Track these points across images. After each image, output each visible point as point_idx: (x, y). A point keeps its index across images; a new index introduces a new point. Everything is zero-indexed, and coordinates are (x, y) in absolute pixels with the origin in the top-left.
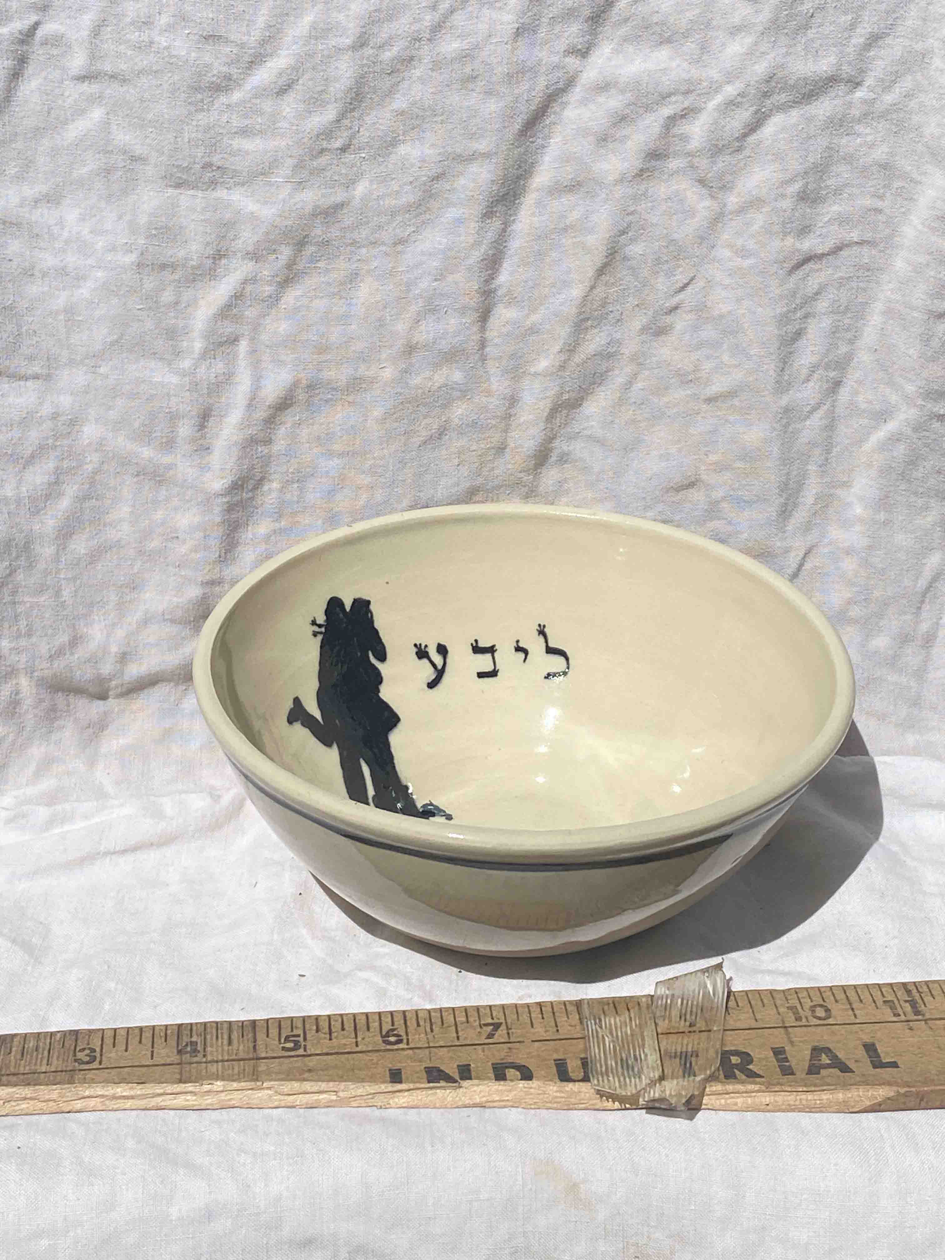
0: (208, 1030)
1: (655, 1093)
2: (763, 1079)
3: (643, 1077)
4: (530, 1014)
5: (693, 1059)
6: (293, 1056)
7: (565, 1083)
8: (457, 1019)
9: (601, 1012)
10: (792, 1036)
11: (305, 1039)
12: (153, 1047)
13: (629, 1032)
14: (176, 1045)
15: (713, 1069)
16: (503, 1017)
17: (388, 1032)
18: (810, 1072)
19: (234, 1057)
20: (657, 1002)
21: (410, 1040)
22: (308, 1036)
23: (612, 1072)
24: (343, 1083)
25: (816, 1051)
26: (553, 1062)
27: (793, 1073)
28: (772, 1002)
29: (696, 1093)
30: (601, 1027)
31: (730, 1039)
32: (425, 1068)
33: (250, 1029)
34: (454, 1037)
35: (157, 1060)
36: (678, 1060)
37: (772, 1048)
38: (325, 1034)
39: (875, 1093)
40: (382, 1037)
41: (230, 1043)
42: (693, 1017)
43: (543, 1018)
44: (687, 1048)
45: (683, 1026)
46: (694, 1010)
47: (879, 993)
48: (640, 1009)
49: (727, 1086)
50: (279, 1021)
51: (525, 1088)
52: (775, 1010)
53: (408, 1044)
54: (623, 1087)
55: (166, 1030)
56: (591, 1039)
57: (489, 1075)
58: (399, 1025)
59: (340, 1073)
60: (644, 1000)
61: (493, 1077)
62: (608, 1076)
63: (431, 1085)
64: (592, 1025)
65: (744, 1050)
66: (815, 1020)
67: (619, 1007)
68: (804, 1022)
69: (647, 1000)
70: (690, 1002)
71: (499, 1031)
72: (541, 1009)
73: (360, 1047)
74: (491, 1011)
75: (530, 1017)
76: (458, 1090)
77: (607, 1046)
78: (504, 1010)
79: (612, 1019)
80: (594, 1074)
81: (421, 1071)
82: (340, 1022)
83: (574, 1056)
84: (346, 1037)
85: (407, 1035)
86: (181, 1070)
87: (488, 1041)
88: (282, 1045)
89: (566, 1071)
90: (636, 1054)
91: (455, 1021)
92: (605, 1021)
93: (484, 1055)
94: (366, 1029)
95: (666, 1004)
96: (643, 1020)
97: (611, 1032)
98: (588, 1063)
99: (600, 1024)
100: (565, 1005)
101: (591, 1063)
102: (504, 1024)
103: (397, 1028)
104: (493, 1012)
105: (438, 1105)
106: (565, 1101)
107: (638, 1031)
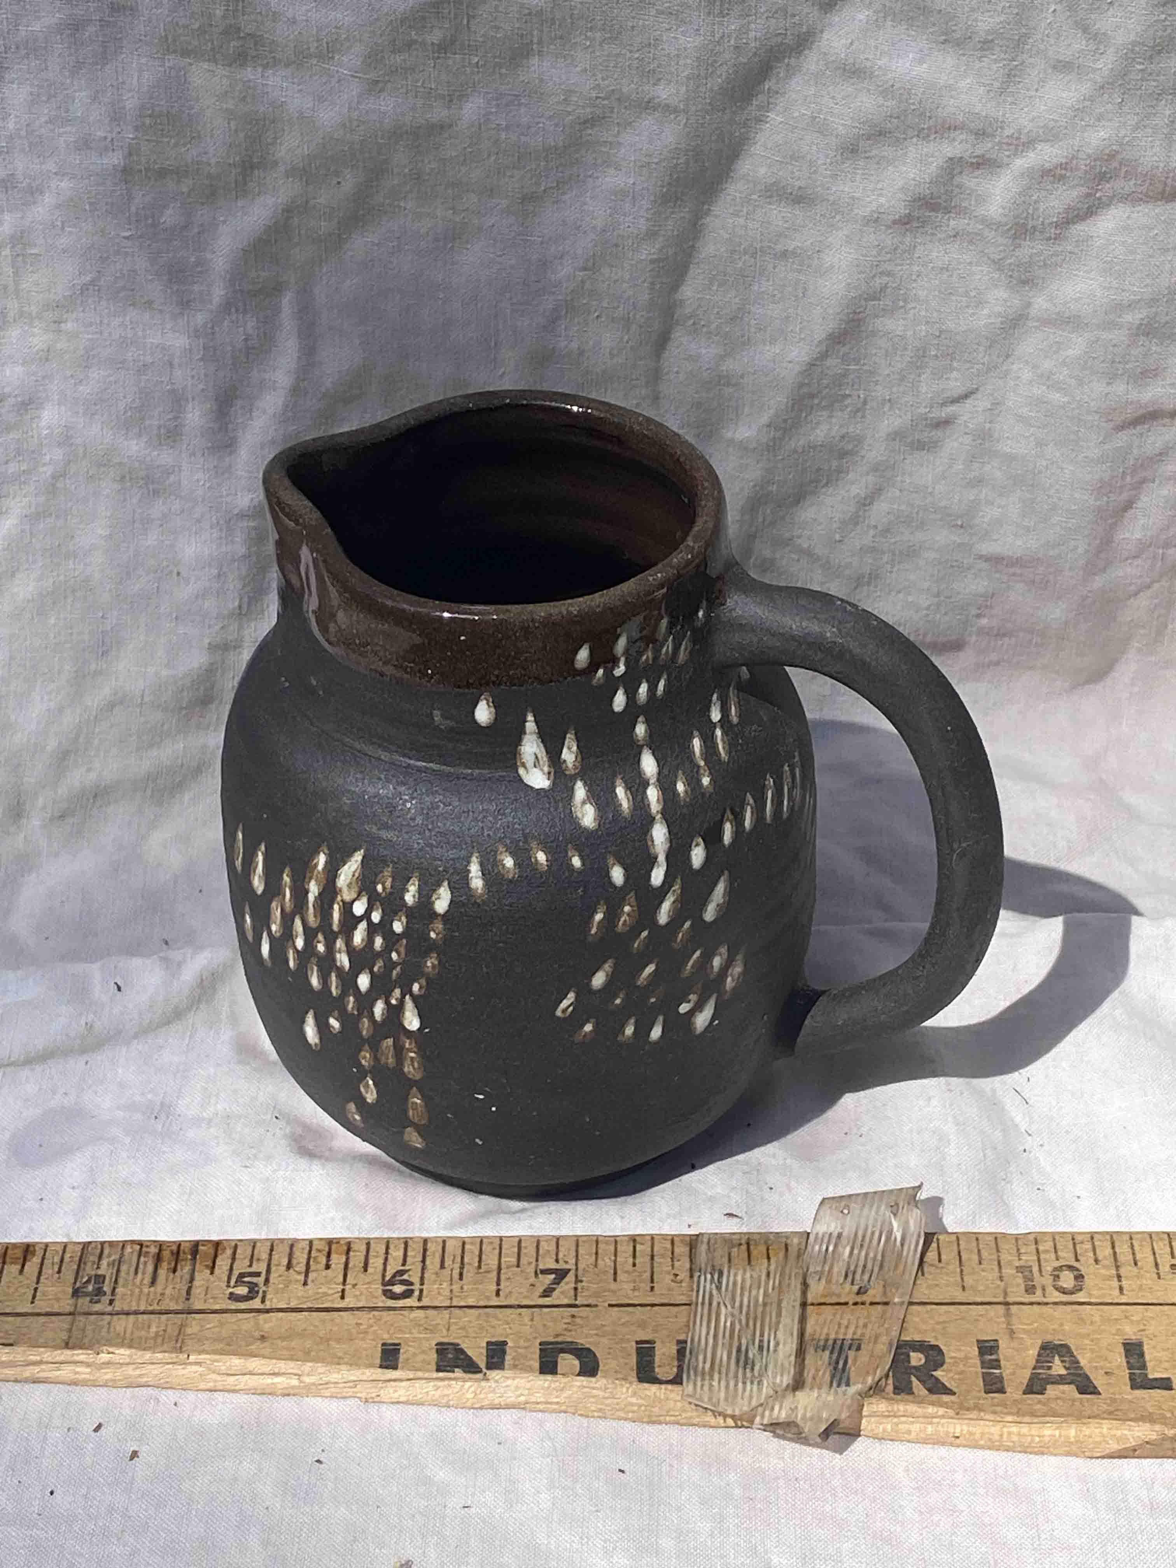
0: (126, 1256)
1: (781, 1413)
2: (952, 1398)
3: (765, 1381)
4: (616, 1255)
5: (851, 1354)
6: (242, 1311)
7: (646, 1385)
8: (503, 1260)
9: (726, 1259)
10: (1014, 1320)
11: (267, 1281)
12: (38, 1283)
13: (761, 1299)
14: (73, 1281)
15: (878, 1373)
16: (574, 1261)
17: (394, 1276)
18: (1030, 1390)
19: (155, 1307)
20: (814, 1248)
21: (425, 1293)
22: (273, 1276)
23: (720, 1373)
24: (310, 1364)
25: (1049, 1350)
26: (634, 1344)
27: (1002, 1391)
28: (995, 1257)
29: (843, 1416)
30: (719, 1288)
31: (917, 1319)
32: (436, 1345)
33: (188, 1257)
34: (491, 1292)
35: (42, 1305)
36: (827, 1353)
37: (978, 1341)
38: (299, 1273)
39: (1126, 1432)
40: (384, 1284)
41: (153, 1282)
42: (866, 1277)
43: (634, 1265)
44: (845, 1334)
45: (847, 1293)
46: (869, 1265)
47: (1168, 1249)
48: (786, 1256)
49: (895, 1407)
50: (234, 1246)
51: (585, 1387)
52: (997, 1271)
53: (419, 1299)
54: (730, 1399)
55: (64, 1252)
56: (700, 1307)
57: (532, 1362)
58: (413, 1264)
59: (308, 1344)
60: (796, 1241)
61: (538, 1367)
62: (712, 1378)
63: (441, 1374)
64: (707, 1283)
65: (933, 1342)
66: (1057, 1293)
67: (754, 1253)
68: (1038, 1297)
69: (800, 1244)
70: (863, 1253)
71: (562, 1284)
72: (634, 1247)
73: (347, 1300)
74: (557, 1247)
75: (615, 1262)
76: (483, 1384)
77: (722, 1324)
78: (577, 1246)
79: (740, 1273)
80: (692, 1372)
81: (431, 1349)
82: (325, 1253)
83: (668, 1336)
84: (329, 1282)
85: (422, 1284)
86: (72, 1325)
87: (542, 1301)
88: (231, 1290)
89: (652, 1362)
90: (763, 1340)
91: (500, 1262)
92: (729, 1276)
93: (532, 1326)
94: (362, 1270)
95: (827, 1250)
96: (787, 1279)
97: (733, 1297)
98: (686, 1351)
99: (719, 1281)
100: (673, 1243)
101: (691, 1353)
102: (573, 1272)
103: (410, 1270)
104: (560, 1248)
105: (452, 1403)
106: (644, 1412)
107: (775, 1299)
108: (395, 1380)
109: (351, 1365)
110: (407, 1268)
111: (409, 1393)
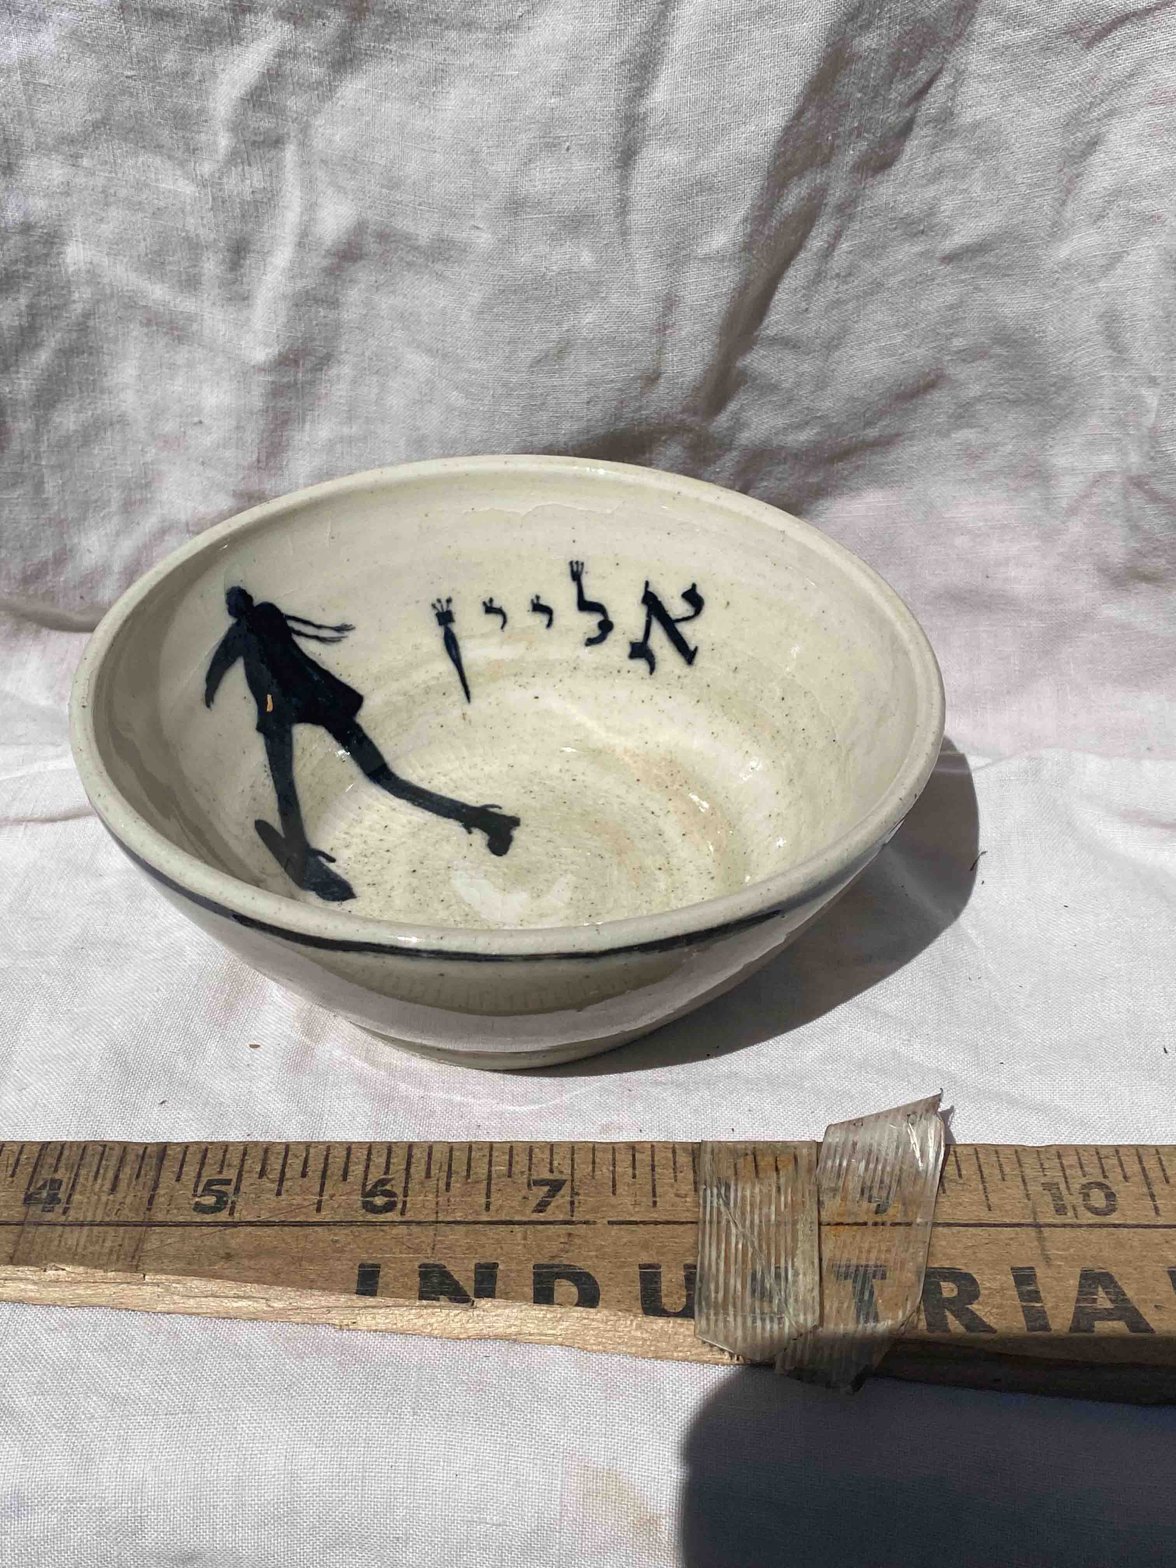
0: (88, 1159)
2: (994, 1337)
3: (787, 1319)
4: (614, 1165)
5: (876, 1282)
6: (208, 1224)
7: (652, 1318)
8: (493, 1168)
9: (731, 1172)
10: (1048, 1244)
11: (237, 1189)
13: (773, 1217)
14: (26, 1187)
15: (909, 1307)
16: (569, 1170)
17: (375, 1186)
18: (1076, 1325)
19: (114, 1218)
20: (826, 1163)
21: (408, 1205)
22: (244, 1184)
23: (734, 1304)
24: (280, 1288)
25: (1089, 1280)
26: (637, 1269)
27: (1046, 1328)
28: (1018, 1171)
30: (727, 1204)
31: (944, 1243)
32: (420, 1267)
33: (154, 1161)
34: (480, 1206)
36: (850, 1281)
37: (1013, 1269)
38: (273, 1181)
40: (365, 1195)
41: (113, 1189)
42: (884, 1194)
43: (634, 1177)
44: (868, 1259)
45: (864, 1210)
46: (887, 1180)
48: (796, 1169)
50: (205, 1149)
51: (584, 1319)
52: (1022, 1187)
53: (403, 1213)
55: (21, 1153)
56: (708, 1226)
57: (526, 1289)
58: (397, 1171)
59: (278, 1264)
60: (805, 1151)
61: (532, 1295)
62: (726, 1313)
63: (424, 1302)
64: (712, 1197)
65: (965, 1270)
66: (1089, 1215)
67: (762, 1164)
68: (1069, 1218)
69: (810, 1154)
70: (880, 1167)
71: (557, 1197)
72: (634, 1156)
73: (323, 1213)
74: (552, 1155)
75: (614, 1172)
76: (471, 1312)
77: (733, 1245)
78: (573, 1154)
79: (748, 1187)
80: (703, 1303)
81: (413, 1272)
82: (302, 1158)
83: (674, 1259)
84: (305, 1191)
85: (406, 1196)
86: (19, 1237)
87: (535, 1217)
88: (197, 1199)
89: (657, 1291)
90: (779, 1268)
91: (490, 1171)
92: (736, 1190)
93: (525, 1246)
94: (341, 1179)
95: (840, 1165)
96: (800, 1195)
97: (743, 1214)
98: (695, 1278)
99: (726, 1196)
100: (674, 1152)
101: (701, 1281)
102: (568, 1184)
103: (393, 1179)
104: (554, 1157)
105: (436, 1332)
106: (650, 1346)
107: (789, 1218)
108: (373, 1307)
109: (324, 1289)
110: (390, 1177)
111: (387, 1321)
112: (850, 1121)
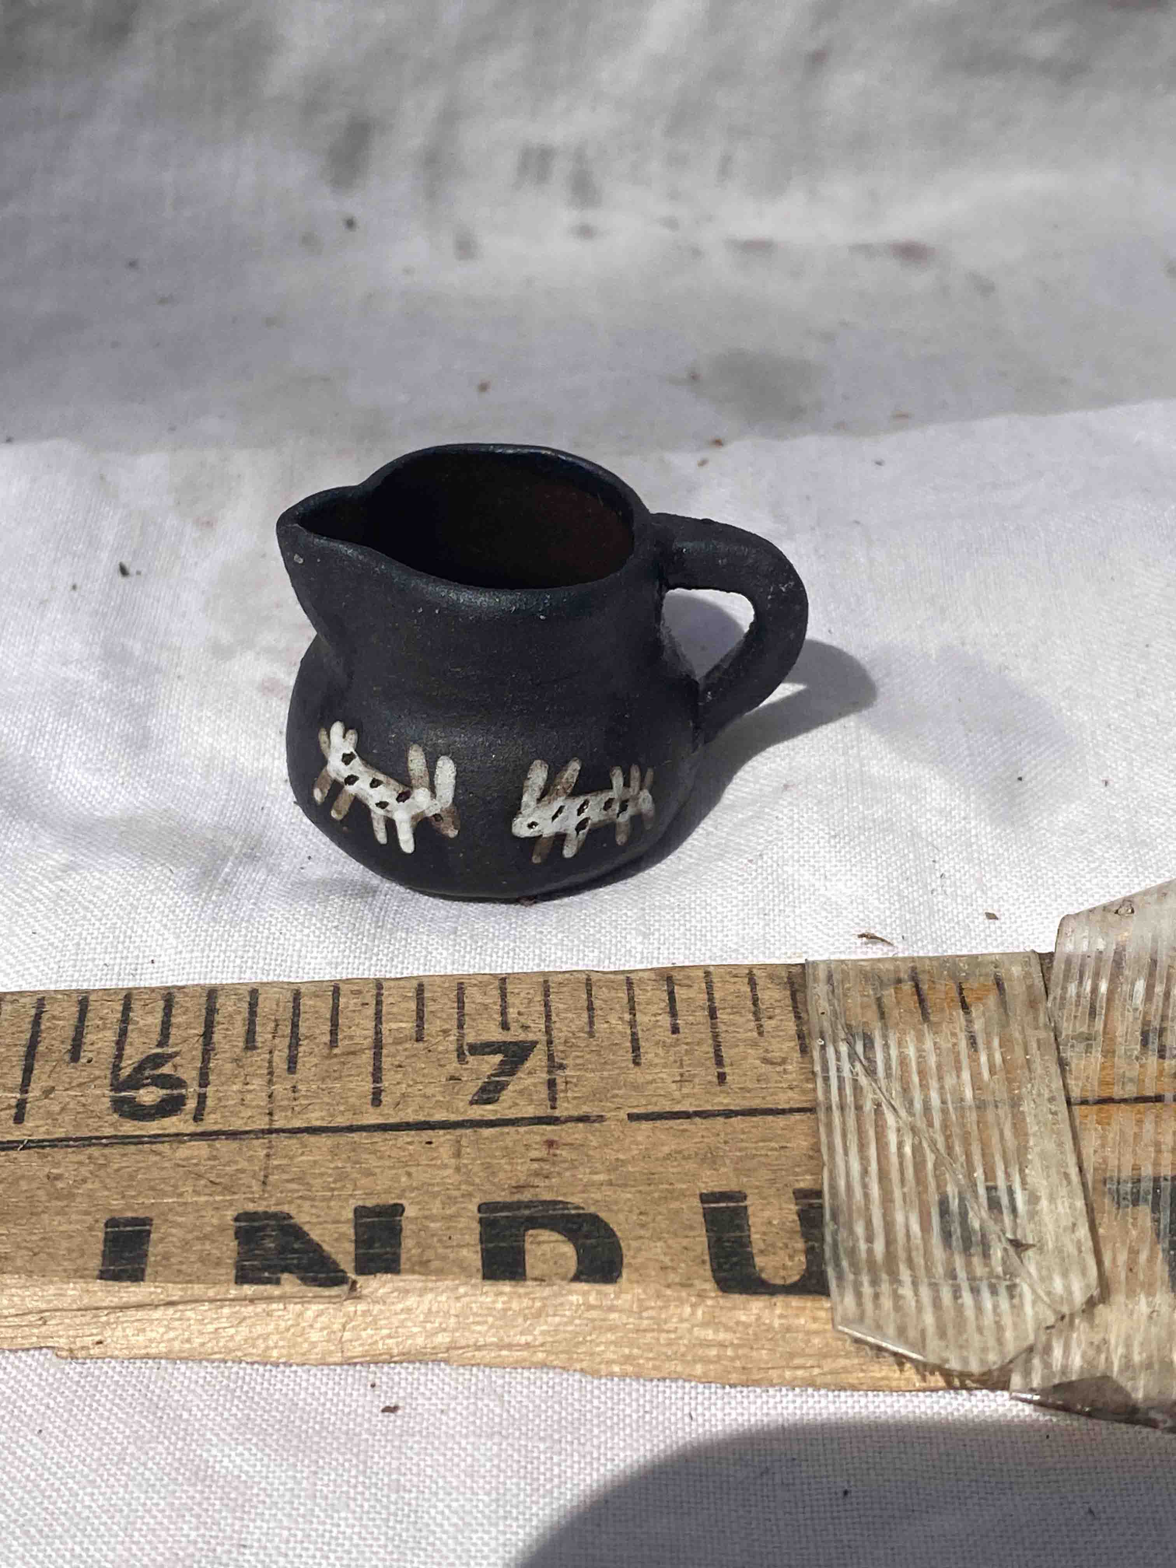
3: (1026, 1289)
4: (632, 1010)
7: (739, 1298)
8: (385, 1027)
9: (872, 1015)
13: (968, 1094)
16: (541, 1024)
17: (140, 1068)
20: (1064, 989)
21: (210, 1102)
23: (910, 1262)
26: (696, 1202)
30: (871, 1072)
32: (236, 1219)
34: (361, 1097)
36: (1145, 1211)
40: (117, 1086)
43: (675, 1030)
48: (1003, 1003)
51: (590, 1307)
53: (198, 1117)
54: (951, 1332)
56: (836, 1114)
57: (464, 1252)
58: (185, 1040)
60: (1016, 970)
61: (479, 1264)
62: (895, 1279)
63: (249, 1290)
64: (839, 1061)
67: (932, 998)
69: (1028, 975)
71: (520, 1074)
72: (671, 994)
73: (29, 1124)
74: (503, 995)
75: (633, 1024)
76: (350, 1307)
77: (893, 1148)
78: (547, 994)
79: (910, 1040)
80: (845, 1264)
81: (222, 1229)
83: (773, 1181)
85: (204, 1082)
87: (479, 1112)
89: (744, 1243)
90: (995, 1188)
91: (378, 1033)
92: (886, 1046)
93: (458, 1169)
94: (67, 1057)
95: (1095, 990)
96: (1019, 1051)
97: (906, 1090)
98: (822, 1216)
99: (868, 1059)
100: (752, 983)
101: (834, 1217)
102: (541, 1047)
103: (176, 1054)
104: (510, 999)
105: (275, 1353)
106: (732, 1359)
107: (1002, 1094)
108: (139, 1306)
109: (30, 1273)
110: (170, 1050)
111: (172, 1334)
112: (1105, 908)
